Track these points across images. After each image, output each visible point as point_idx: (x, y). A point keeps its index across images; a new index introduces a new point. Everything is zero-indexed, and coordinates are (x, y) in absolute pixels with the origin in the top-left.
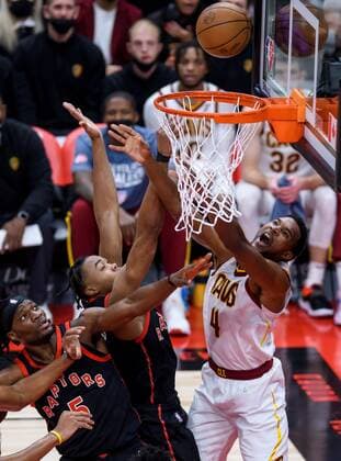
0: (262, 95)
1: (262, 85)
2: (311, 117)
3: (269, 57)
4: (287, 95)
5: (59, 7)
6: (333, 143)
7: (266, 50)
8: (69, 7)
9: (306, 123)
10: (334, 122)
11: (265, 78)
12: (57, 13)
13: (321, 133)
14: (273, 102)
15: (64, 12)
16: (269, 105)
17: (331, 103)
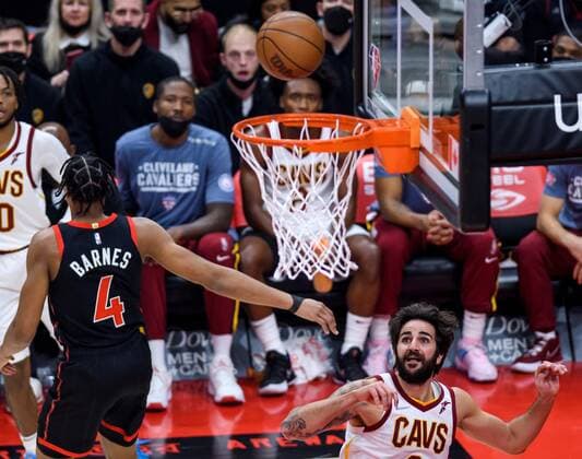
0: (367, 116)
1: (367, 105)
2: (427, 140)
3: (374, 69)
4: (397, 114)
5: (122, 12)
6: (455, 173)
7: (370, 60)
8: (134, 12)
9: (422, 149)
10: (455, 146)
11: (370, 95)
12: (120, 20)
13: (441, 160)
14: (380, 124)
15: (128, 17)
16: (375, 129)
17: (452, 122)
